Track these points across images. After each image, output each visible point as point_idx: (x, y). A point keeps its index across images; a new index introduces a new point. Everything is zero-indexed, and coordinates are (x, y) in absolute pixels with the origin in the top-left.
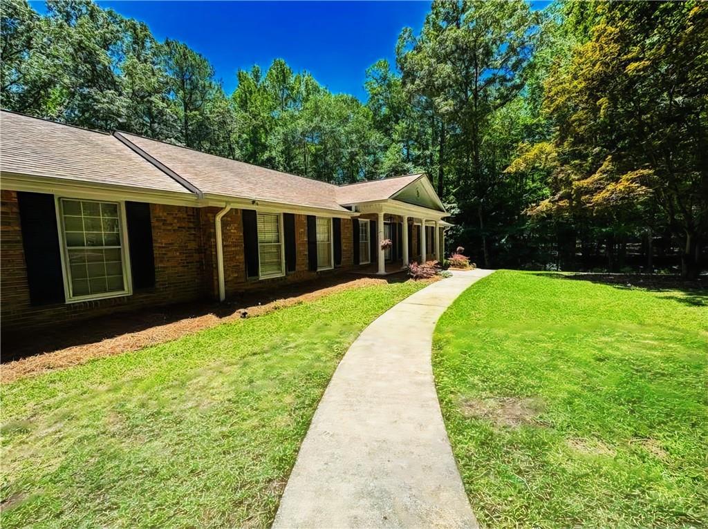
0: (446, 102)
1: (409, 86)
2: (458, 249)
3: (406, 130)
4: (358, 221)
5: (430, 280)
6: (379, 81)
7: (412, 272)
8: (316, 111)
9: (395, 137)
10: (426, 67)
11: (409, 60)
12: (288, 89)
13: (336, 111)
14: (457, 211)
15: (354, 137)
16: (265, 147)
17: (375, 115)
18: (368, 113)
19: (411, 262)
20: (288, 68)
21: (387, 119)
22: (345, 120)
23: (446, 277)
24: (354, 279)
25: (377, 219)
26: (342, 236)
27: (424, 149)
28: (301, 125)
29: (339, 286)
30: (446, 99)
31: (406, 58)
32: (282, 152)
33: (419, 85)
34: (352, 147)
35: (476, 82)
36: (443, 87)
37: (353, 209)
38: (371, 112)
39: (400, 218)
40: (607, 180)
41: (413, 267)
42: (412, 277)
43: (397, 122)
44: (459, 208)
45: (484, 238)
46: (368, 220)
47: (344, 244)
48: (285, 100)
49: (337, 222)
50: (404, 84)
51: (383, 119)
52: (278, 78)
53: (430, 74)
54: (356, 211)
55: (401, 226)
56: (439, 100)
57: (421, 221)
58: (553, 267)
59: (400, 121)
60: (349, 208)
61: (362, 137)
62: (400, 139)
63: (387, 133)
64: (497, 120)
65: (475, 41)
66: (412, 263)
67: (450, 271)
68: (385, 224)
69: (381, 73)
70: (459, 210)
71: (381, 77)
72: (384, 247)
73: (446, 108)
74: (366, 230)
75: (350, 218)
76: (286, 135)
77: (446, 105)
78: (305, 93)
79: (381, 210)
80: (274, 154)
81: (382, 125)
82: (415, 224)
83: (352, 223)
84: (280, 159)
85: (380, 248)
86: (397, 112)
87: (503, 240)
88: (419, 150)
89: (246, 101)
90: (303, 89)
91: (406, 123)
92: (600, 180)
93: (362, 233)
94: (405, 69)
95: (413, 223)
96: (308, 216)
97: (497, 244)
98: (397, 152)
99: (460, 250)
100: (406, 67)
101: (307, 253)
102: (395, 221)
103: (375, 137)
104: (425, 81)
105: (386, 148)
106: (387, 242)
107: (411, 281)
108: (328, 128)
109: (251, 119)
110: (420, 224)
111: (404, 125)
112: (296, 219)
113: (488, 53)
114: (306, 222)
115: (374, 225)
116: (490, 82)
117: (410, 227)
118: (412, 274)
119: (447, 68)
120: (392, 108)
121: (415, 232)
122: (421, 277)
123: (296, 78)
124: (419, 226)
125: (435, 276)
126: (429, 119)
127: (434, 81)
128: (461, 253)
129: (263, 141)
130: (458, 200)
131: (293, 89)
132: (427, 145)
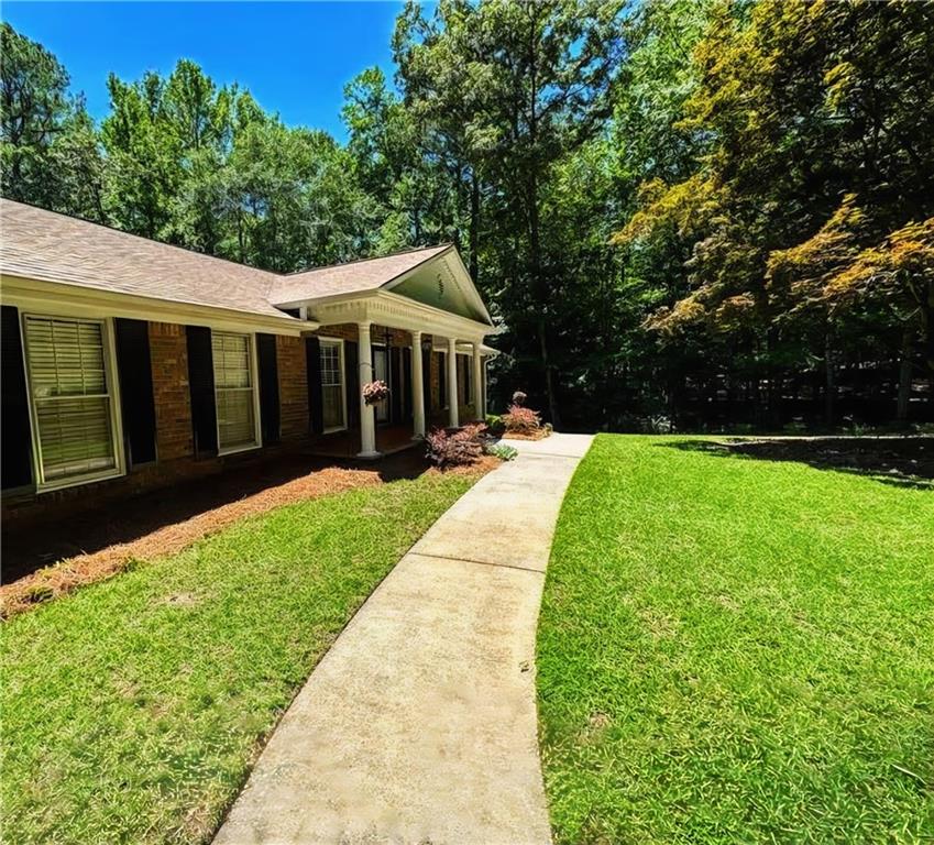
0: (484, 131)
1: (417, 103)
2: (516, 395)
3: (413, 191)
4: (318, 341)
5: (474, 468)
6: (367, 106)
7: (435, 452)
8: (256, 152)
9: (396, 201)
10: (446, 69)
11: (416, 56)
12: (205, 115)
13: (290, 154)
14: (502, 329)
15: (325, 201)
16: (166, 217)
17: (361, 164)
18: (348, 161)
19: (430, 429)
20: (205, 78)
21: (381, 172)
22: (307, 171)
23: (507, 460)
24: (305, 473)
25: (357, 337)
26: (280, 375)
27: (446, 224)
28: (229, 176)
29: (266, 494)
30: (483, 126)
31: (410, 55)
32: (197, 226)
33: (435, 101)
34: (321, 218)
35: (534, 102)
36: (477, 105)
37: (303, 313)
38: (355, 160)
39: (407, 335)
40: (850, 244)
41: (437, 441)
42: (435, 463)
43: (398, 179)
44: (506, 323)
45: (549, 374)
46: (341, 340)
47: (287, 393)
48: (202, 134)
49: (266, 343)
50: (409, 102)
51: (376, 171)
52: (186, 93)
53: (455, 83)
54: (310, 319)
55: (408, 354)
56: (472, 128)
57: (446, 343)
58: (662, 421)
59: (403, 175)
60: (295, 313)
61: (339, 202)
62: (404, 206)
63: (382, 195)
64: (567, 174)
65: (533, 24)
66: (434, 433)
67: (507, 442)
68: (374, 349)
69: (369, 93)
70: (506, 327)
71: (369, 99)
72: (372, 399)
73: (486, 140)
74: (336, 361)
75: (299, 335)
76: (201, 193)
77: (485, 135)
78: (236, 123)
79: (365, 318)
80: (181, 228)
81: (374, 183)
82: (436, 349)
83: (304, 347)
84: (193, 237)
85: (363, 400)
86: (400, 159)
87: (581, 378)
88: (437, 224)
89: (126, 132)
90: (233, 114)
91: (414, 178)
92: (833, 245)
93: (329, 367)
94: (411, 74)
95: (431, 348)
96: (189, 329)
97: (571, 385)
98: (400, 227)
99: (520, 398)
100: (413, 70)
101: (188, 415)
102: (397, 344)
103: (361, 204)
104: (446, 93)
105: (380, 221)
106: (379, 386)
107: (431, 474)
108: (277, 182)
109: (136, 166)
110: (445, 351)
111: (411, 182)
112: (153, 333)
113: (553, 52)
114: (184, 340)
115: (353, 349)
116: (556, 105)
117: (426, 354)
118: (435, 457)
119: (483, 71)
120: (389, 154)
121: (434, 363)
122: (455, 463)
123: (220, 95)
124: (442, 354)
125: (482, 458)
126: (452, 174)
127: (462, 96)
128: (523, 404)
129: (161, 205)
130: (503, 311)
131: (214, 116)
132: (451, 217)
